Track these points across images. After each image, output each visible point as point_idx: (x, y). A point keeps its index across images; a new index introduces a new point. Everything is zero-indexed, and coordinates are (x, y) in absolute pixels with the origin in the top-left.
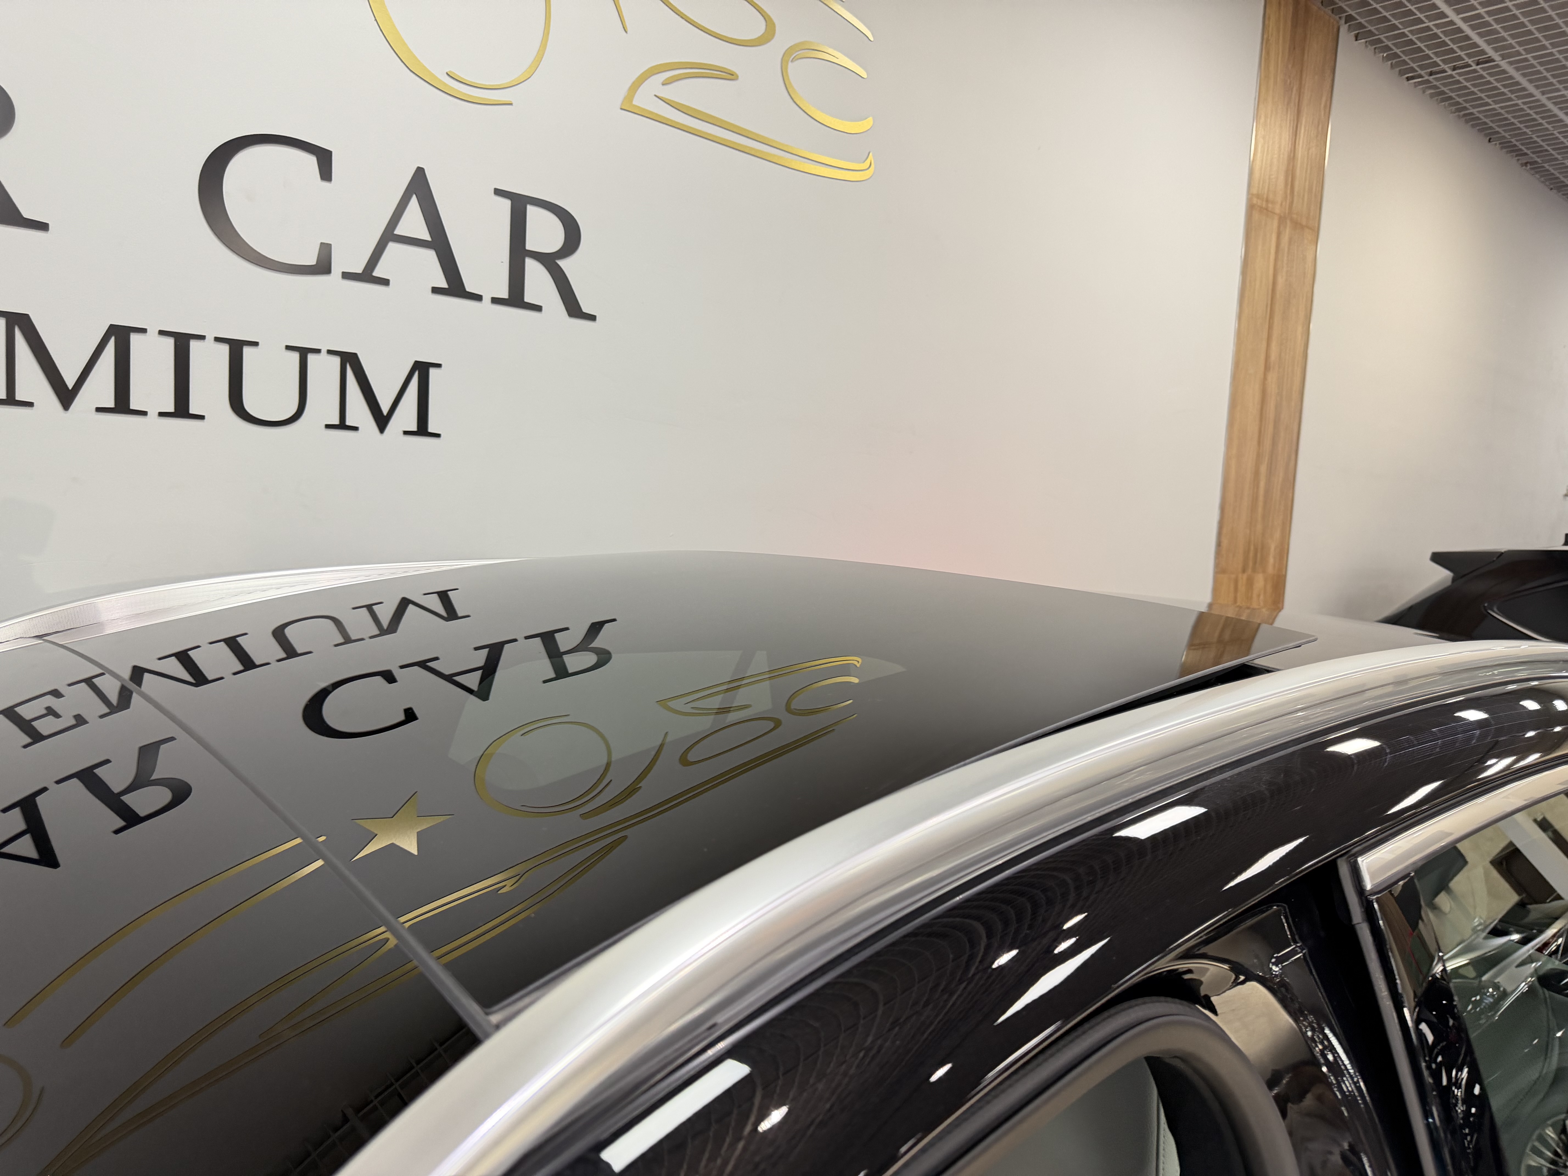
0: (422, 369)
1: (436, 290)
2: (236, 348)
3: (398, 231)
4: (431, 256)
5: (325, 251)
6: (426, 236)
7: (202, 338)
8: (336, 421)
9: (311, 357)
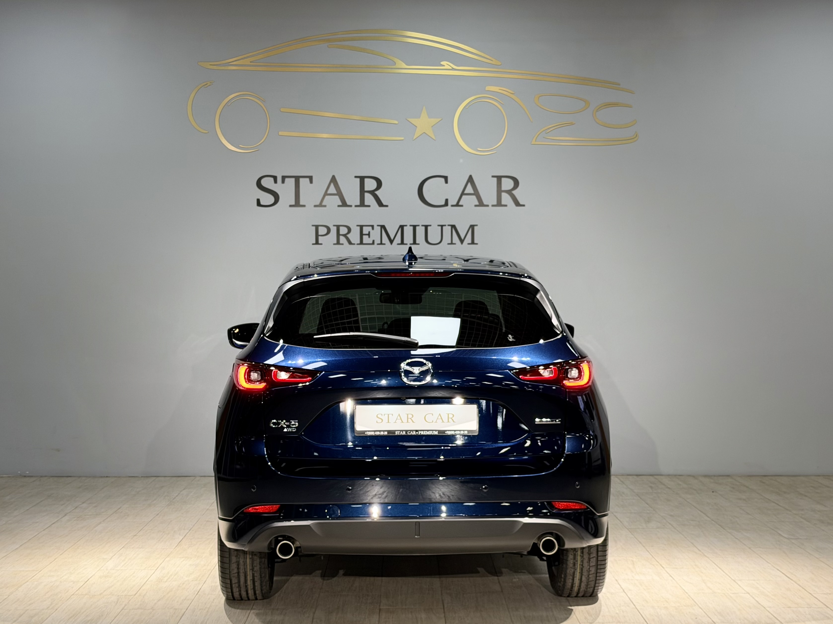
0: (472, 227)
1: (476, 206)
2: (426, 227)
3: (466, 192)
4: (474, 197)
5: (447, 200)
6: (472, 192)
7: (418, 226)
8: (450, 242)
9: (444, 227)
